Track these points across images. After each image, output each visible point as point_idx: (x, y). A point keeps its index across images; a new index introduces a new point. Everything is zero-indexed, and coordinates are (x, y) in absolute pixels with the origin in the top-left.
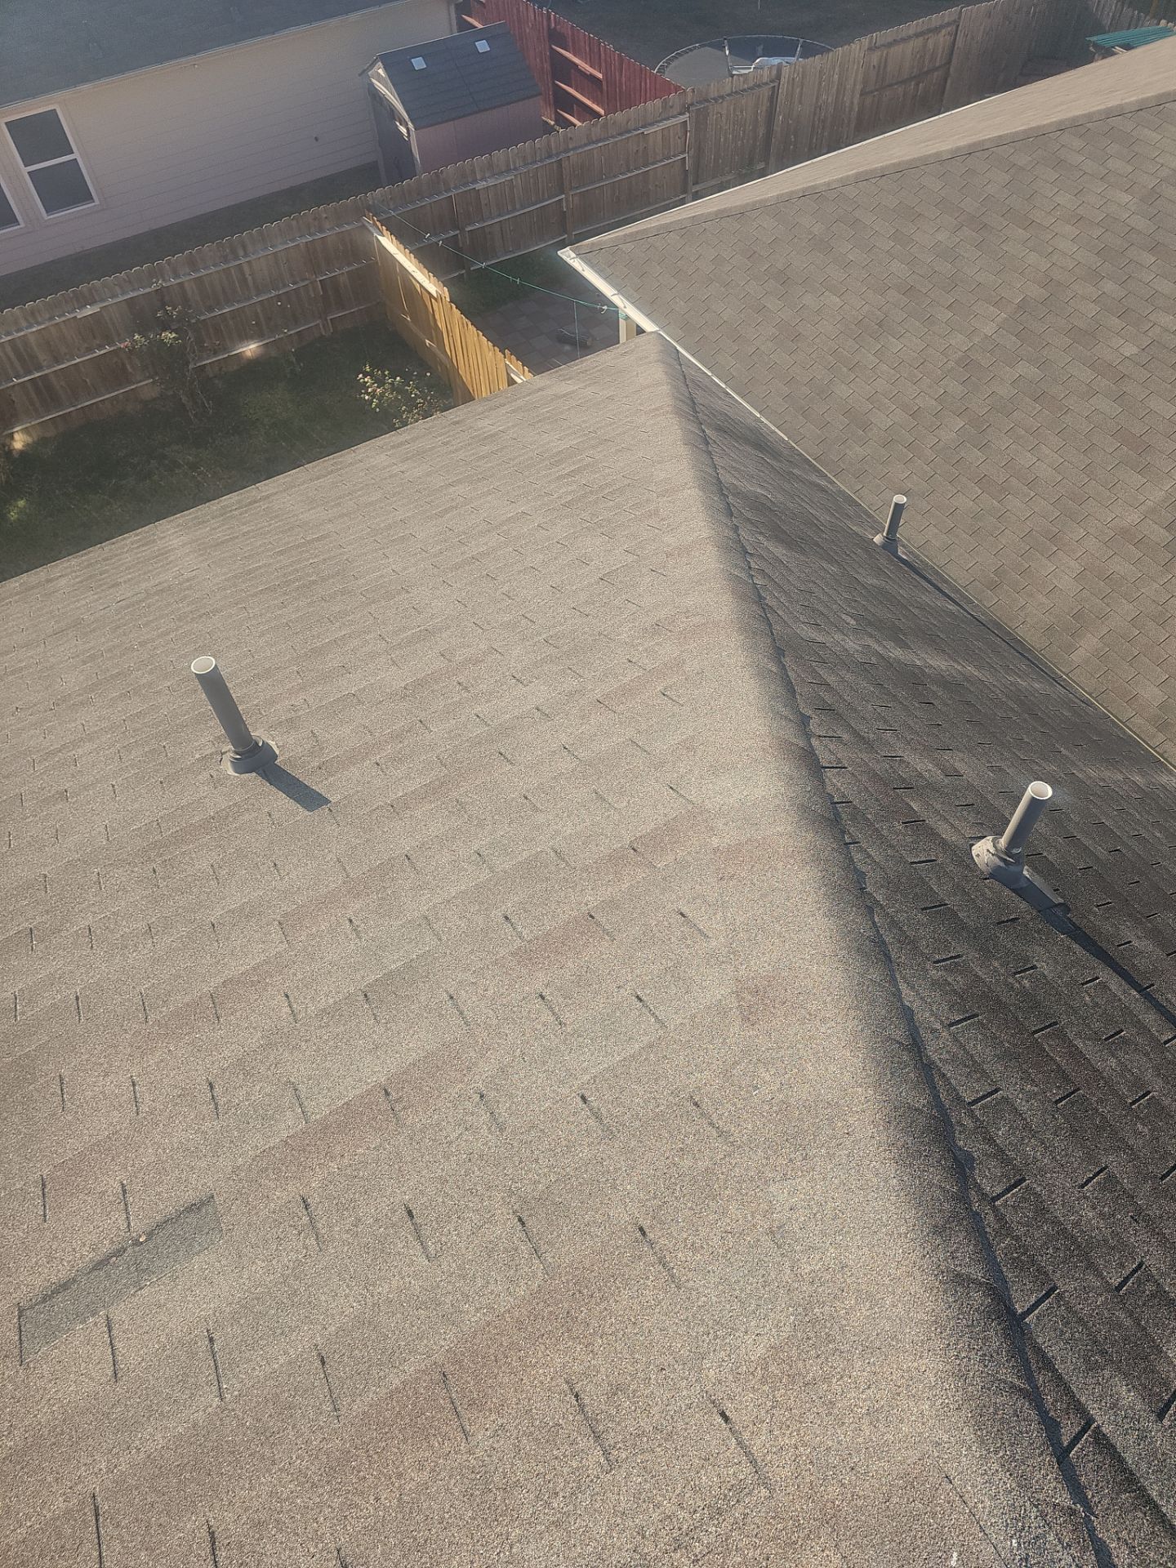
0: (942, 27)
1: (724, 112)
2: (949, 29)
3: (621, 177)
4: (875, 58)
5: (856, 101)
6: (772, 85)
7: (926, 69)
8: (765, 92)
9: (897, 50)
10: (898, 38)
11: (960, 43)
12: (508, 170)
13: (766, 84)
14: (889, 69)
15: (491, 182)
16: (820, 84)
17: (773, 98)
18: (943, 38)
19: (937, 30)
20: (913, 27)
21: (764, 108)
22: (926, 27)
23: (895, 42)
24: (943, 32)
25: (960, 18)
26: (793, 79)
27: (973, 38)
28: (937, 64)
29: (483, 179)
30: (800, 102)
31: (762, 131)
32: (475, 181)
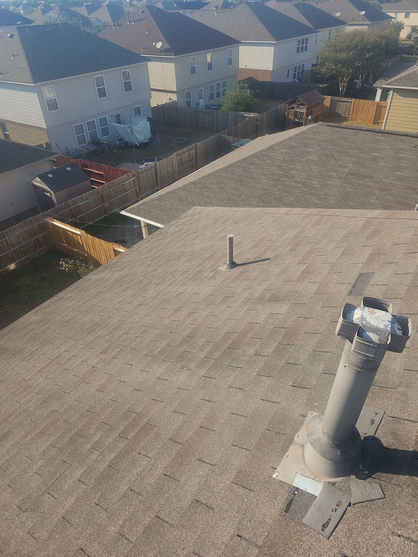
0: (193, 148)
1: (144, 176)
2: (194, 148)
3: (120, 196)
4: (179, 157)
5: (177, 169)
6: (155, 167)
7: (191, 159)
8: (153, 169)
9: (183, 155)
10: (183, 152)
11: (198, 151)
12: (87, 199)
13: (153, 167)
14: (183, 160)
15: (83, 203)
16: (167, 165)
17: (156, 170)
18: (193, 151)
19: (192, 149)
20: (185, 149)
21: (154, 173)
22: (189, 149)
23: (182, 153)
24: (193, 149)
25: (196, 146)
26: (160, 165)
27: (201, 150)
28: (194, 157)
29: (80, 202)
30: (163, 170)
31: (155, 179)
32: (78, 203)
